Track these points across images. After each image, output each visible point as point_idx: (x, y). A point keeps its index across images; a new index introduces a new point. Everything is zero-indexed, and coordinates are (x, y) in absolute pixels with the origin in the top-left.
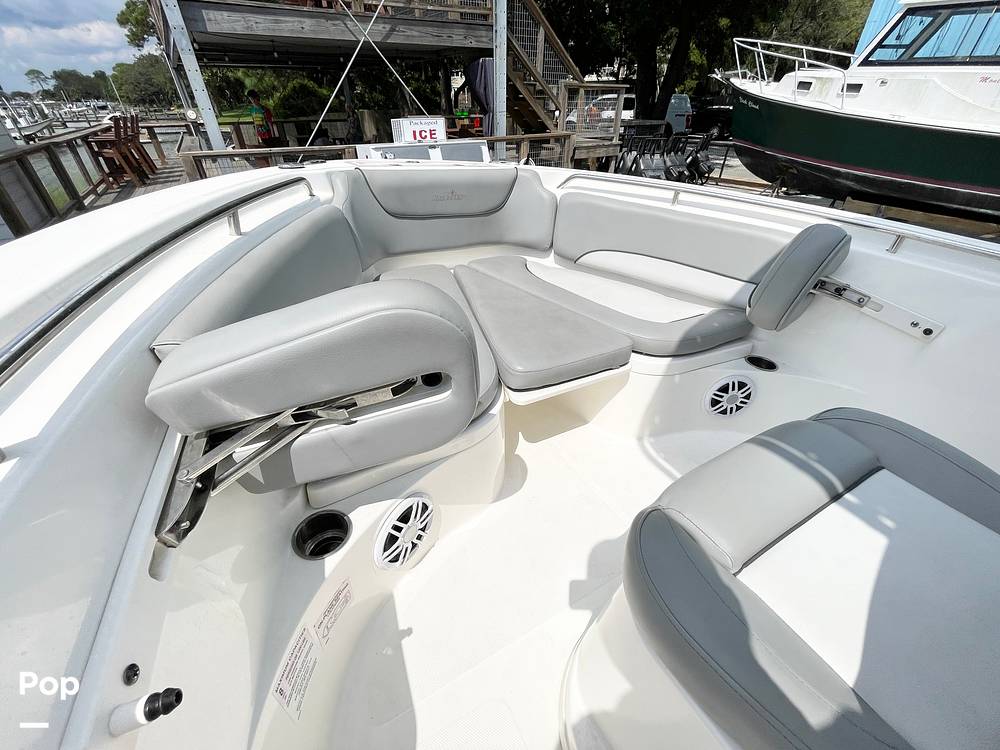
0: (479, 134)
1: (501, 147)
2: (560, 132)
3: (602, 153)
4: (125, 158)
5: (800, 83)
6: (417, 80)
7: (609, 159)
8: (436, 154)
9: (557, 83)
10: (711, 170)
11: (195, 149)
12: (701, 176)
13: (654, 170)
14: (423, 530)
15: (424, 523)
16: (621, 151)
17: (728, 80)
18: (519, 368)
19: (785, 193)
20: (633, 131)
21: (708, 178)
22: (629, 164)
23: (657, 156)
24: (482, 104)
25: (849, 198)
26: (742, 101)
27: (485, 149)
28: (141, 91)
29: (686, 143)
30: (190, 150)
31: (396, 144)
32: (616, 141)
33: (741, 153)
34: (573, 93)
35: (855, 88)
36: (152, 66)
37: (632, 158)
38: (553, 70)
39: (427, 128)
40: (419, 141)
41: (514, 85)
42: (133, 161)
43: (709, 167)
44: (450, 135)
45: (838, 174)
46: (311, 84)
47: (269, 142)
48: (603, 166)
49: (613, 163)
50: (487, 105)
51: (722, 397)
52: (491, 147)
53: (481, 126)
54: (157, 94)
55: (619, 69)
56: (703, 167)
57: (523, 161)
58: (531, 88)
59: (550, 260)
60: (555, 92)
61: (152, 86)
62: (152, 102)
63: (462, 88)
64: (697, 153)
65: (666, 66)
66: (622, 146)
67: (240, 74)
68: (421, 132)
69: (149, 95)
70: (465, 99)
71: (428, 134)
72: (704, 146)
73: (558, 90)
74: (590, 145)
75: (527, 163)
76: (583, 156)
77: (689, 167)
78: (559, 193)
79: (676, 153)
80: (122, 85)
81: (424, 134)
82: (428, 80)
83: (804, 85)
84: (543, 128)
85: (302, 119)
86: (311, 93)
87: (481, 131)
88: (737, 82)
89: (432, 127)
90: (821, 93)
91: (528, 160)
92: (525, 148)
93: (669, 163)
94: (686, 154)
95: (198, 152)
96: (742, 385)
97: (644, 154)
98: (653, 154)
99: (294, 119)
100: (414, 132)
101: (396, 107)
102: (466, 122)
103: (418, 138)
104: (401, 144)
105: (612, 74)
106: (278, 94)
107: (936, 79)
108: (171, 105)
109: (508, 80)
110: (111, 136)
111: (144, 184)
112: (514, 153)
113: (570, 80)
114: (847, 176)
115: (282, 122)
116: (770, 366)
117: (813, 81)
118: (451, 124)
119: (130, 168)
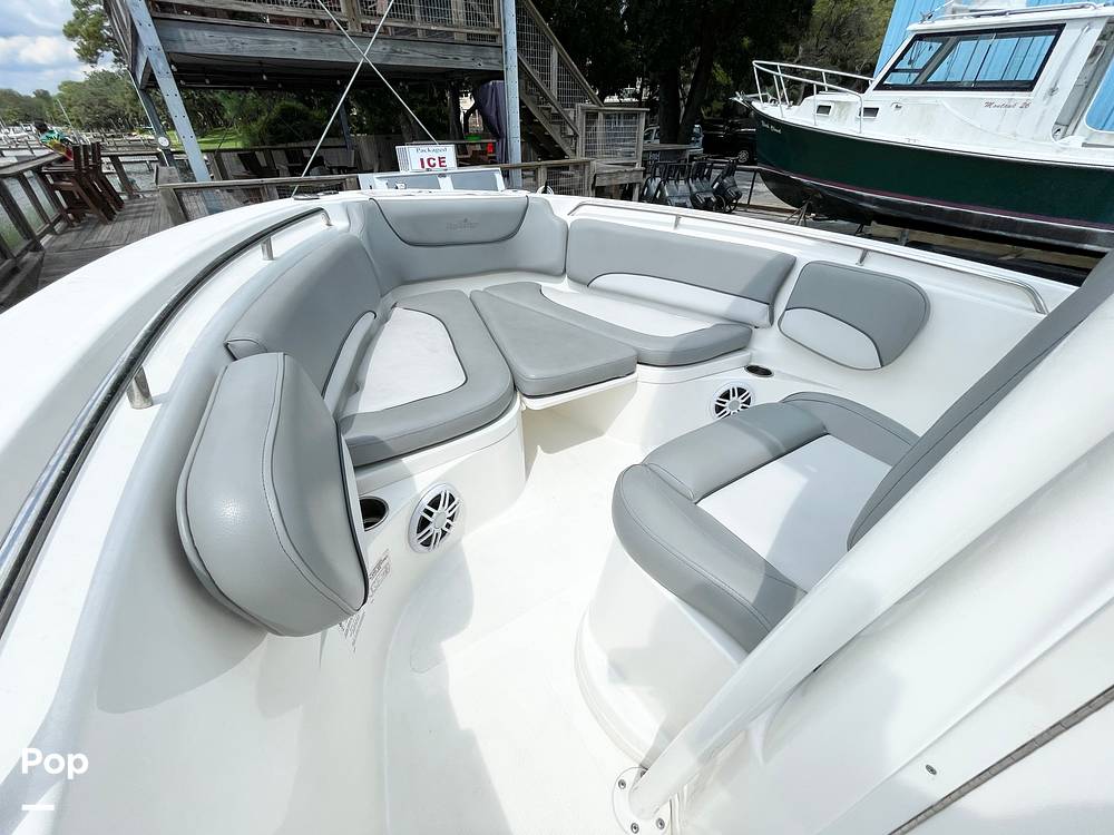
0: (493, 162)
1: (516, 175)
2: (580, 158)
3: (624, 179)
4: (87, 191)
5: (820, 106)
6: (422, 102)
7: (632, 186)
8: (446, 183)
9: (573, 106)
10: (738, 196)
11: (175, 180)
12: (729, 203)
13: (679, 197)
14: (451, 518)
15: (452, 513)
16: (644, 176)
17: (750, 103)
18: (533, 376)
19: (814, 219)
20: (656, 156)
21: (736, 204)
22: (654, 191)
23: (682, 183)
24: (495, 129)
25: (873, 223)
26: (764, 125)
27: (499, 177)
28: (95, 113)
29: (711, 168)
30: (169, 181)
31: (402, 173)
32: (638, 167)
33: (766, 178)
34: (591, 116)
35: (872, 112)
36: (108, 85)
37: (656, 185)
38: (569, 93)
39: (436, 156)
40: (428, 170)
41: (527, 109)
42: (96, 194)
43: (737, 193)
44: (461, 163)
45: (861, 198)
46: (300, 106)
47: (258, 171)
48: (626, 194)
49: (637, 189)
50: (500, 129)
51: (724, 403)
52: (506, 175)
53: (494, 152)
54: (114, 117)
55: (641, 89)
56: (732, 193)
57: (541, 188)
58: (546, 112)
59: (564, 285)
60: (572, 116)
61: (108, 107)
62: (108, 127)
63: (471, 111)
64: (723, 178)
65: (689, 87)
66: (645, 173)
67: (218, 96)
68: (429, 160)
69: (105, 119)
70: (476, 122)
71: (437, 162)
72: (730, 171)
73: (575, 114)
74: (611, 171)
75: (545, 192)
76: (605, 184)
77: (715, 192)
78: (569, 220)
79: (701, 179)
80: (70, 106)
81: (432, 162)
82: (433, 102)
83: (824, 109)
84: (561, 154)
85: (292, 145)
86: (303, 116)
87: (495, 158)
88: (757, 105)
89: (441, 154)
90: (840, 117)
91: (546, 188)
92: (542, 176)
93: (695, 190)
94: (712, 180)
95: (180, 184)
96: (741, 391)
97: (668, 180)
98: (678, 180)
99: (284, 146)
100: (422, 160)
101: (399, 132)
102: (478, 148)
103: (426, 166)
104: (408, 173)
105: (634, 95)
106: (263, 118)
107: (945, 103)
108: (132, 129)
109: (521, 103)
110: (70, 166)
111: (111, 219)
112: (531, 181)
113: (588, 104)
114: (870, 200)
115: (270, 149)
116: (767, 373)
117: (832, 105)
118: (460, 150)
119: (94, 203)
